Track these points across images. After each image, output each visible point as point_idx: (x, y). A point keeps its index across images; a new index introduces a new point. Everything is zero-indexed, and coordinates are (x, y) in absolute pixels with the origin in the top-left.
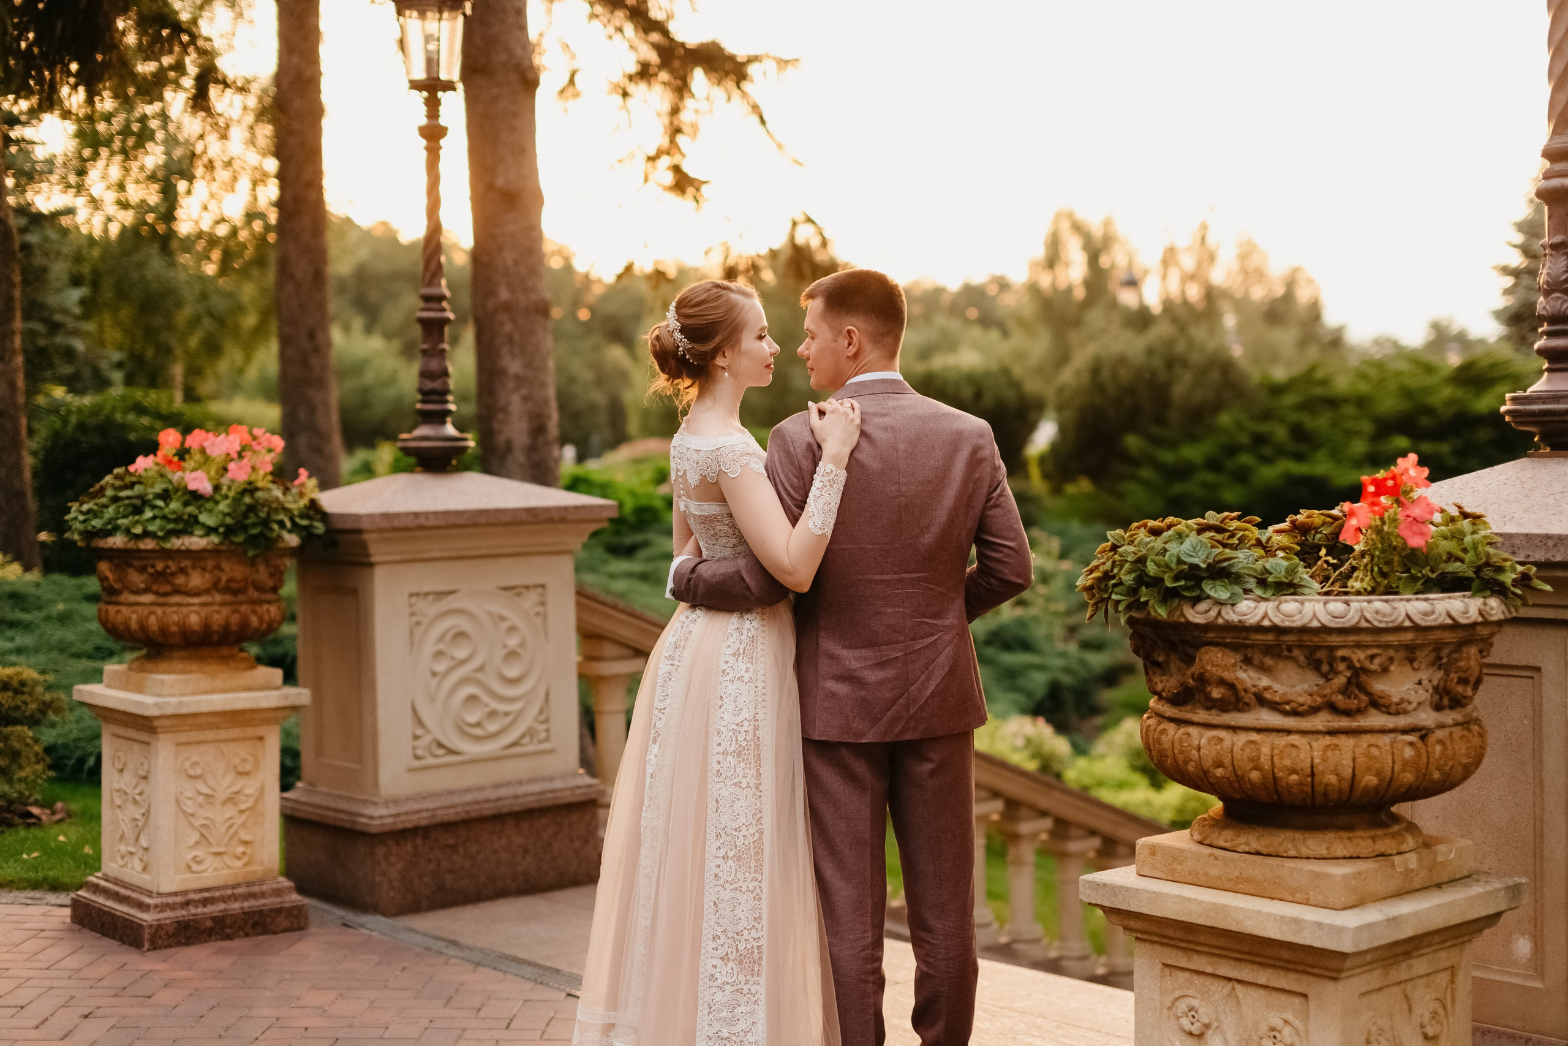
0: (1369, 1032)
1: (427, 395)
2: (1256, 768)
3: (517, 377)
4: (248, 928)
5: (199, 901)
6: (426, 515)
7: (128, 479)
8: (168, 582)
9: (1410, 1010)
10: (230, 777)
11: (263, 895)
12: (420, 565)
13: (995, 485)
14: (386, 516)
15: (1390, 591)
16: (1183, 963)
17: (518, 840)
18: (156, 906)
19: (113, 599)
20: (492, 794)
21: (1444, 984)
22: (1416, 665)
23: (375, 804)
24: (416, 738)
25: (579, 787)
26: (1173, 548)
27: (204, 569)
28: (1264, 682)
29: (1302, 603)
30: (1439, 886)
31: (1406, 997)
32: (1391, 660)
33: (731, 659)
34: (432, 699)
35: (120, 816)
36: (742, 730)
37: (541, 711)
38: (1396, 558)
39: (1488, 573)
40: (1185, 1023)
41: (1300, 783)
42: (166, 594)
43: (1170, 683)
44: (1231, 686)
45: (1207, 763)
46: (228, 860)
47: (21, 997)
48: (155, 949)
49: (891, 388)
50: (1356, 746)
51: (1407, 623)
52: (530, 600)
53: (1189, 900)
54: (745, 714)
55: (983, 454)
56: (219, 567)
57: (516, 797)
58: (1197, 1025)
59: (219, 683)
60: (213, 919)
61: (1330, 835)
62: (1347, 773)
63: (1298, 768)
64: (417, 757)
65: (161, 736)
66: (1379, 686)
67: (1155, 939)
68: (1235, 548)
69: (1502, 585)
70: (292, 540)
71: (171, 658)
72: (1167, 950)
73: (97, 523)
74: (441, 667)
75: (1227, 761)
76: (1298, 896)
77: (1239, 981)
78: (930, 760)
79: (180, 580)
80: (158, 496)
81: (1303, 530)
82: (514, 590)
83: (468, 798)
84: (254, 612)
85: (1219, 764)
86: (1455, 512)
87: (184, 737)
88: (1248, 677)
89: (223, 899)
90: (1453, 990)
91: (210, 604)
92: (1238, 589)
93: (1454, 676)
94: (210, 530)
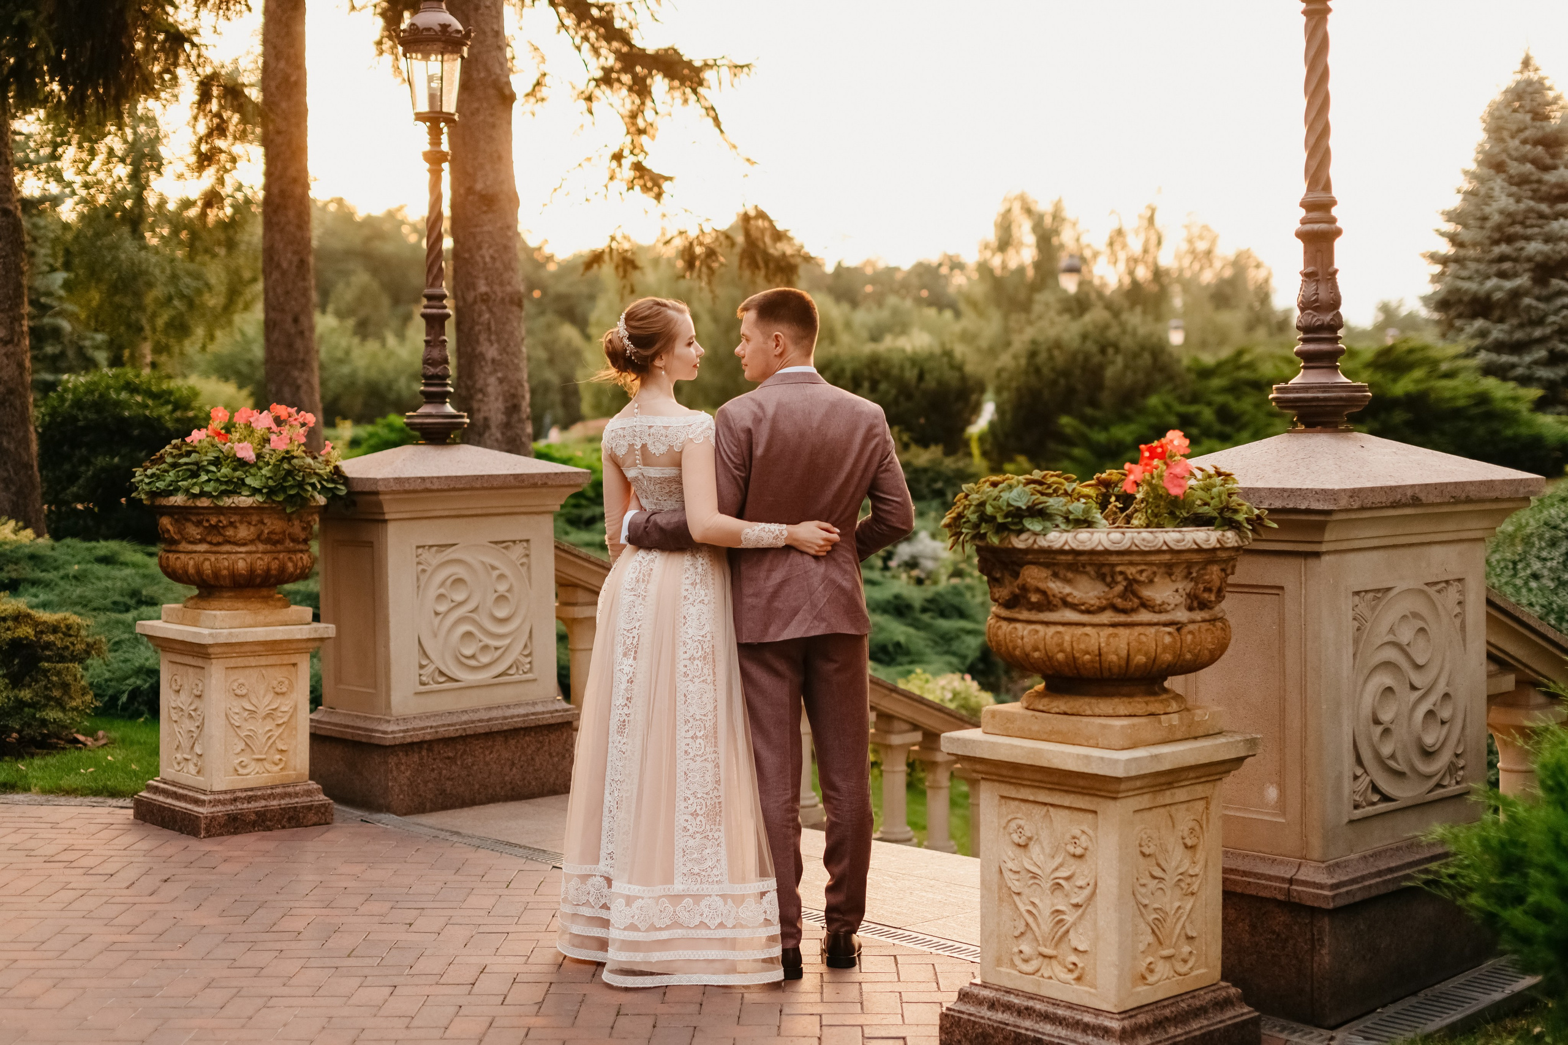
0: (1142, 839)
1: (429, 379)
2: (1062, 651)
3: (493, 361)
4: (284, 822)
5: (245, 798)
6: (431, 479)
7: (184, 449)
8: (221, 535)
9: (1174, 826)
10: (270, 696)
11: (296, 795)
12: (424, 522)
13: (886, 455)
14: (398, 480)
15: (1159, 526)
16: (1013, 794)
17: (506, 754)
18: (210, 802)
19: (173, 548)
20: (485, 715)
21: (1201, 810)
22: (1173, 578)
23: (388, 721)
24: (422, 667)
25: (557, 711)
26: (1005, 495)
27: (250, 523)
28: (1067, 590)
29: (1092, 533)
30: (1196, 738)
31: (1171, 816)
32: (1155, 573)
33: (690, 587)
34: (435, 635)
35: (177, 729)
37: (526, 646)
38: (1162, 503)
39: (1228, 515)
40: (1015, 837)
41: (1092, 661)
42: (219, 544)
43: (1004, 593)
44: (1044, 593)
45: (1028, 648)
46: (268, 766)
47: (109, 868)
48: (210, 836)
49: (807, 379)
50: (1130, 634)
51: (1165, 548)
52: (518, 550)
53: (1016, 747)
55: (878, 430)
56: (262, 522)
57: (505, 718)
58: (1023, 838)
59: (261, 618)
60: (256, 813)
61: (1116, 700)
62: (1124, 653)
63: (1090, 650)
64: (423, 684)
65: (214, 661)
66: (1147, 593)
67: (995, 777)
68: (1049, 495)
69: (1238, 522)
70: (321, 500)
71: (221, 597)
72: (1003, 786)
73: (161, 485)
74: (442, 608)
75: (1041, 646)
76: (1091, 742)
77: (1052, 805)
78: (836, 662)
79: (230, 532)
80: (211, 463)
81: (1107, 484)
82: (503, 544)
83: (465, 718)
84: (290, 559)
85: (1036, 649)
86: (1212, 471)
87: (232, 663)
88: (1056, 587)
89: (263, 797)
90: (1207, 814)
91: (255, 552)
92: (1048, 524)
93: (1201, 587)
94: (255, 491)
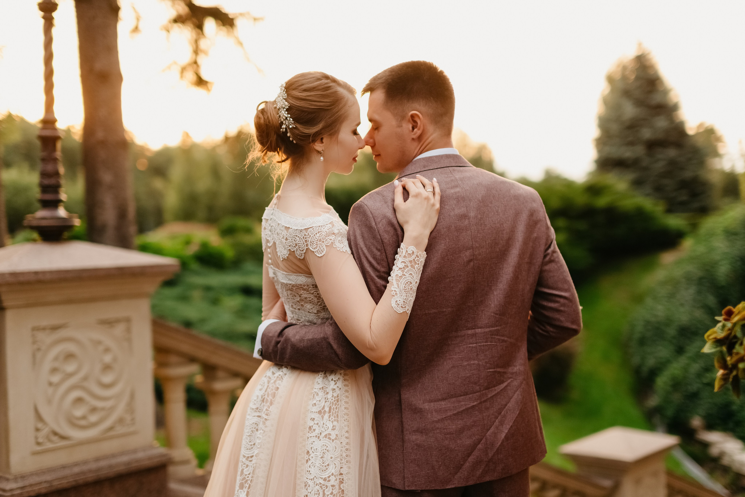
1: (45, 188)
6: (44, 273)
12: (39, 308)
14: (14, 274)
20: (93, 466)
23: (7, 480)
24: (37, 429)
25: (155, 456)
33: (316, 416)
34: (49, 402)
36: (329, 484)
37: (128, 405)
49: (454, 162)
52: (119, 330)
54: (332, 470)
64: (38, 444)
74: (55, 379)
82: (109, 323)
83: (76, 470)
